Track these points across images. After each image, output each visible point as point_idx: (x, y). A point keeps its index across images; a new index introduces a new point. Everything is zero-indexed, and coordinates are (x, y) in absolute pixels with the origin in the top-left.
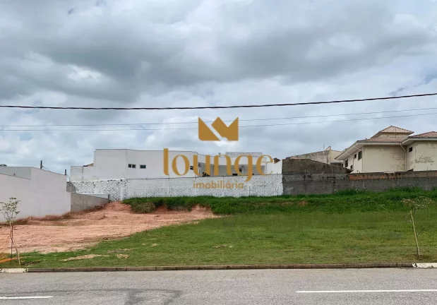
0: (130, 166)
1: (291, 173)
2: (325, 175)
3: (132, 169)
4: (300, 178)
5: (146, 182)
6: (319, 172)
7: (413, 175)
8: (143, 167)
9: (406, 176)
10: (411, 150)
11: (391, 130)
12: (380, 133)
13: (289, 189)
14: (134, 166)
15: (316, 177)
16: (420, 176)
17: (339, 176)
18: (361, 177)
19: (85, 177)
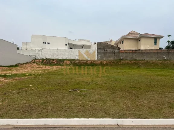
0: (44, 43)
1: (100, 49)
2: (112, 50)
3: (44, 44)
4: (103, 51)
5: (49, 50)
6: (109, 49)
7: (141, 51)
8: (49, 43)
9: (139, 51)
10: (140, 40)
11: (133, 32)
12: (129, 33)
13: (100, 56)
14: (45, 43)
15: (109, 50)
16: (143, 51)
17: (117, 51)
18: (124, 51)
19: (27, 47)
